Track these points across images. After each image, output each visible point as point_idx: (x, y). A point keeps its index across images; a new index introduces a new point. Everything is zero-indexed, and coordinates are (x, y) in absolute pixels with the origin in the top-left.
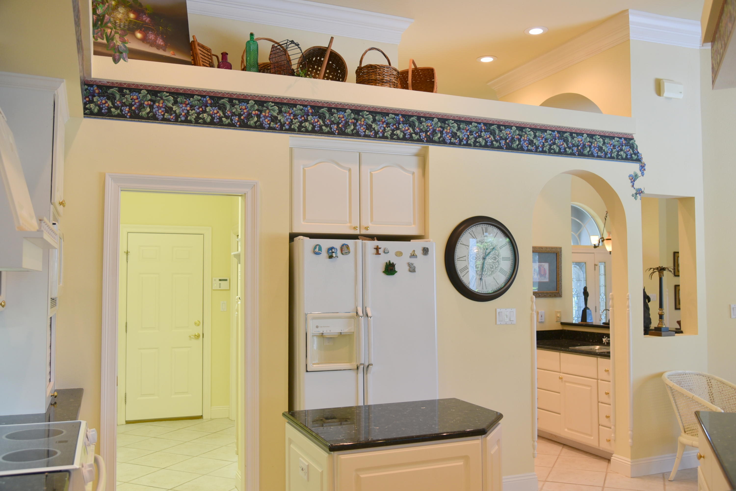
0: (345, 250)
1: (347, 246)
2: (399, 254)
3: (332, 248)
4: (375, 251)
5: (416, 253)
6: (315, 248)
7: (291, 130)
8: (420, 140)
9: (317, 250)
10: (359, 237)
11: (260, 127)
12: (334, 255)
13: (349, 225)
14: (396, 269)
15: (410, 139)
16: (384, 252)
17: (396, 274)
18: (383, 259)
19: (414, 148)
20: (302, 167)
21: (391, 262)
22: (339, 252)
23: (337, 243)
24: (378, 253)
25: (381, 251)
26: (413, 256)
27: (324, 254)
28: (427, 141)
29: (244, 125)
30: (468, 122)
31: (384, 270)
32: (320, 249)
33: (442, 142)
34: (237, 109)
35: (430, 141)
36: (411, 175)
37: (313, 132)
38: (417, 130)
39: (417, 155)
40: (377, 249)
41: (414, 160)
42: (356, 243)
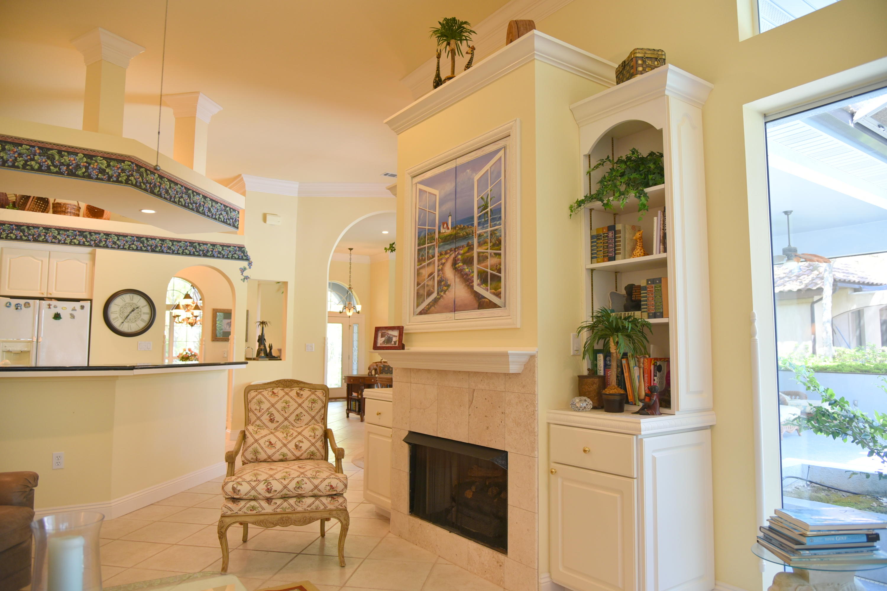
0: (27, 305)
1: (29, 303)
3: (17, 304)
4: (48, 306)
5: (76, 308)
6: (7, 304)
8: (90, 246)
9: (8, 305)
10: (45, 299)
12: (19, 308)
13: (39, 292)
14: (61, 317)
15: (84, 245)
16: (54, 307)
17: (61, 319)
18: (53, 311)
19: (89, 250)
21: (59, 313)
22: (23, 306)
23: (22, 302)
24: (50, 308)
25: (51, 306)
26: (74, 310)
27: (13, 307)
28: (95, 246)
30: (125, 236)
31: (53, 317)
32: (10, 304)
33: (106, 247)
35: (97, 246)
36: (85, 265)
38: (88, 240)
39: (90, 254)
40: (49, 305)
41: (88, 256)
42: (34, 302)
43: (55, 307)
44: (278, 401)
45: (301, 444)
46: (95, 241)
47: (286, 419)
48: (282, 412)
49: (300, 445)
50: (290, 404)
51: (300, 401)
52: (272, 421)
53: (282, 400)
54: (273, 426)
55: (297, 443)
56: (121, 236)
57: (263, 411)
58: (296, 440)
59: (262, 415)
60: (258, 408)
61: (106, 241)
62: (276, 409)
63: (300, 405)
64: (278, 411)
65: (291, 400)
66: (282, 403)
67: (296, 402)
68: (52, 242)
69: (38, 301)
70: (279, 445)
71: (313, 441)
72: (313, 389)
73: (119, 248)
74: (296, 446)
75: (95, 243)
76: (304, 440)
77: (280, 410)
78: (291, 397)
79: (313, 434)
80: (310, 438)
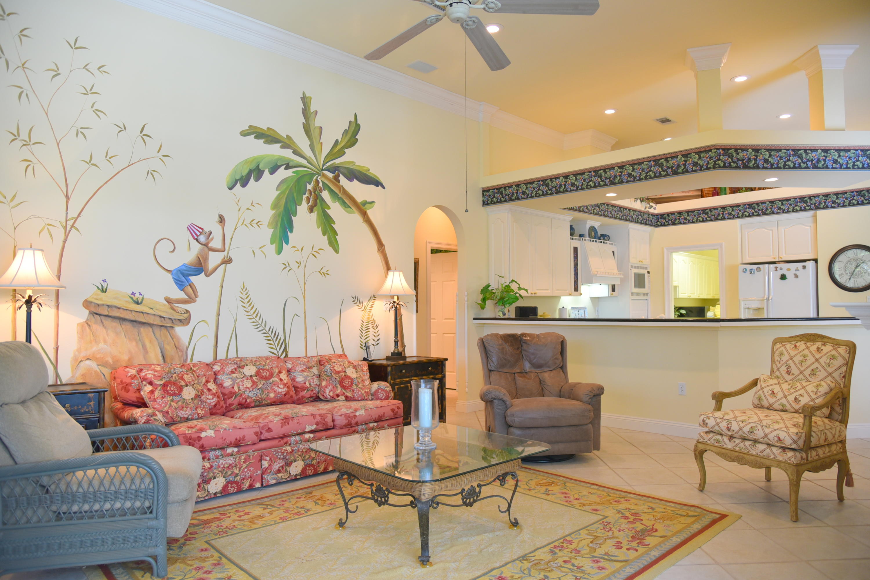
0: (759, 269)
1: (759, 268)
2: (789, 270)
5: (799, 269)
7: (738, 217)
8: (811, 209)
11: (724, 219)
15: (805, 210)
18: (780, 273)
19: (810, 213)
20: (746, 233)
22: (755, 270)
23: (755, 267)
24: (776, 270)
25: (778, 269)
26: (797, 270)
27: (748, 272)
28: (815, 209)
29: (717, 219)
32: (746, 270)
33: (826, 207)
34: (713, 213)
35: (818, 208)
37: (749, 216)
38: (809, 204)
40: (776, 268)
43: (781, 269)
44: (796, 355)
45: (801, 398)
46: (815, 204)
47: (801, 372)
48: (798, 365)
49: (799, 399)
50: (808, 358)
51: (818, 356)
52: (788, 372)
53: (801, 354)
54: (788, 378)
55: (797, 397)
56: (840, 194)
57: (782, 362)
58: (797, 393)
59: (781, 367)
60: (779, 360)
61: (825, 203)
62: (793, 361)
63: (817, 360)
64: (795, 364)
65: (809, 354)
66: (801, 356)
67: (814, 357)
68: (778, 213)
69: (766, 265)
70: (780, 395)
71: (814, 397)
72: (836, 345)
73: (839, 206)
74: (796, 399)
75: (815, 206)
76: (805, 395)
77: (797, 363)
78: (810, 352)
79: (815, 390)
80: (811, 394)
